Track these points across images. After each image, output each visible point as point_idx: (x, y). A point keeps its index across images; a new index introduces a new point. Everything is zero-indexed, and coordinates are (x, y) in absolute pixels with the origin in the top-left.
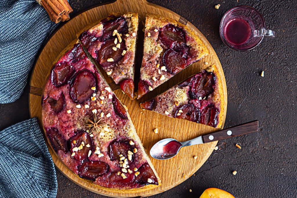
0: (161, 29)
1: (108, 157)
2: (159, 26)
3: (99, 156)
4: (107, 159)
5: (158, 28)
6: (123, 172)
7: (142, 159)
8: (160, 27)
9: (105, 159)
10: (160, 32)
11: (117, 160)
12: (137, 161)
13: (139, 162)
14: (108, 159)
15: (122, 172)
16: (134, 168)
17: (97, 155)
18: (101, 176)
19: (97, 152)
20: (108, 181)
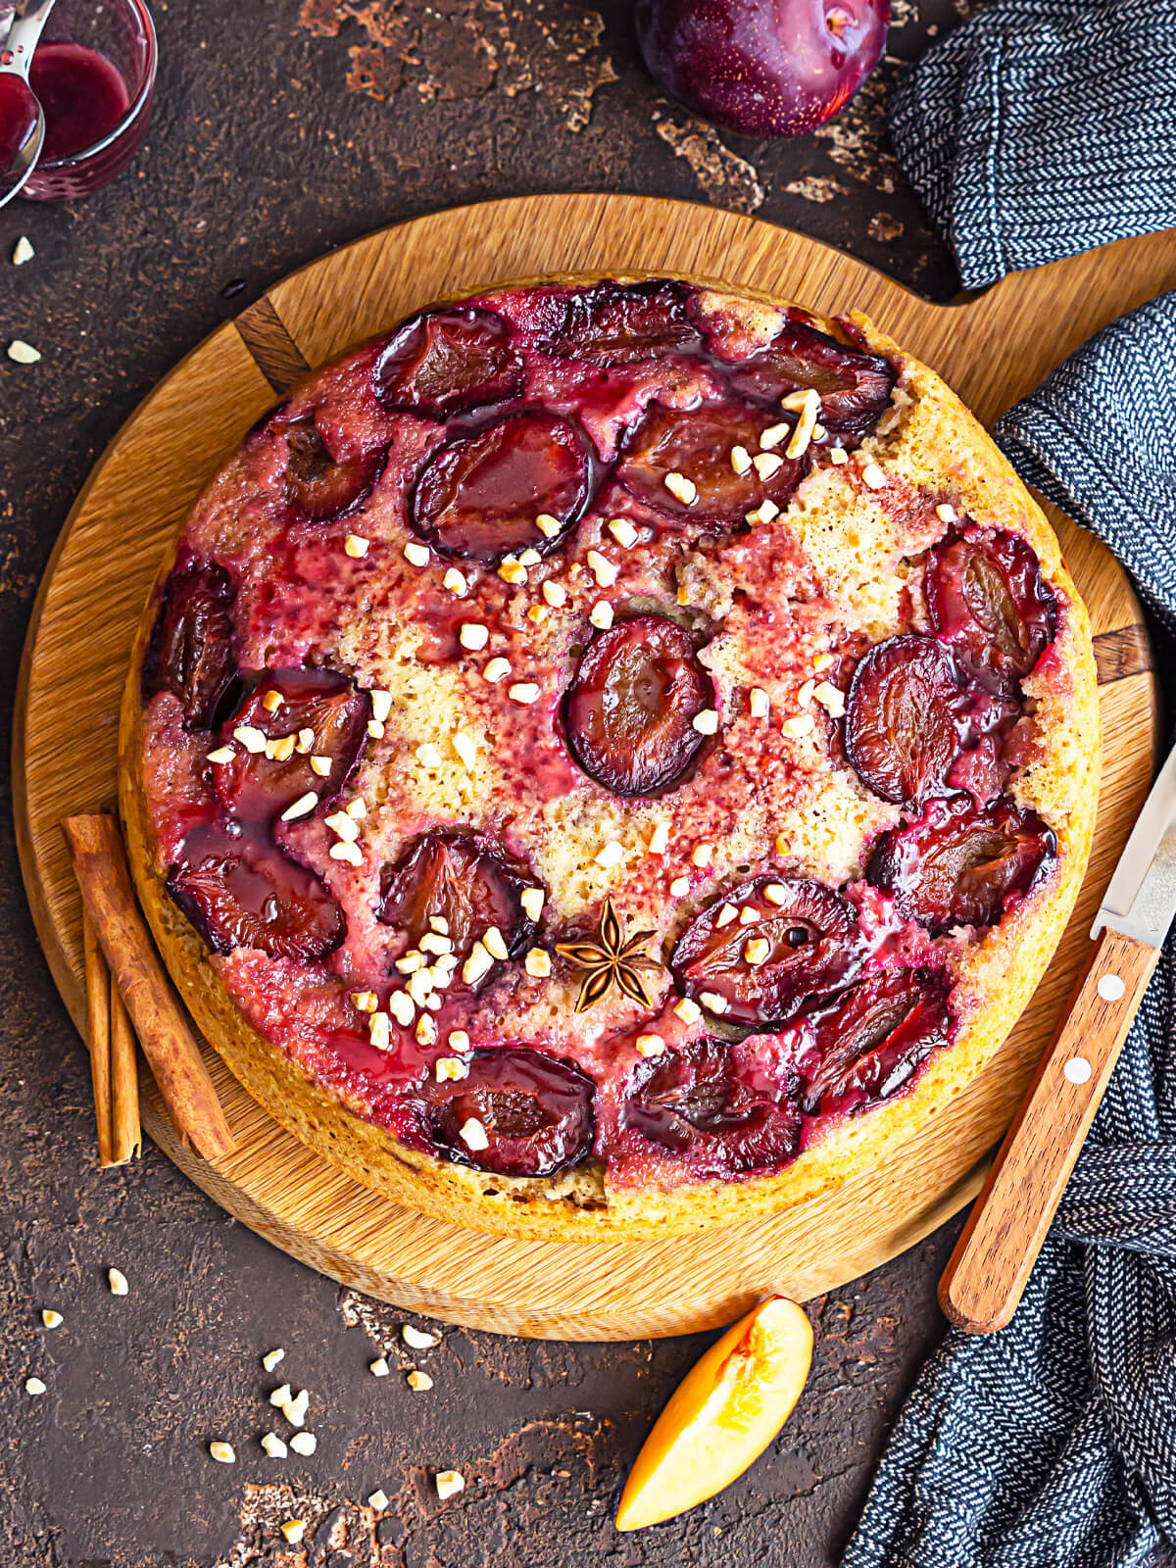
0: (970, 525)
1: (374, 886)
2: (972, 505)
3: (337, 852)
4: (362, 890)
5: (961, 511)
6: (393, 1010)
7: (525, 1017)
8: (971, 514)
9: (359, 886)
10: (955, 535)
11: (403, 935)
12: (493, 1005)
13: (502, 1021)
14: (364, 897)
15: (384, 1007)
16: (454, 1030)
17: (334, 838)
18: (270, 955)
19: (344, 823)
20: (289, 1002)
